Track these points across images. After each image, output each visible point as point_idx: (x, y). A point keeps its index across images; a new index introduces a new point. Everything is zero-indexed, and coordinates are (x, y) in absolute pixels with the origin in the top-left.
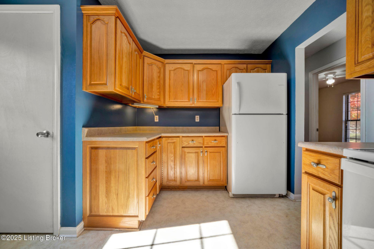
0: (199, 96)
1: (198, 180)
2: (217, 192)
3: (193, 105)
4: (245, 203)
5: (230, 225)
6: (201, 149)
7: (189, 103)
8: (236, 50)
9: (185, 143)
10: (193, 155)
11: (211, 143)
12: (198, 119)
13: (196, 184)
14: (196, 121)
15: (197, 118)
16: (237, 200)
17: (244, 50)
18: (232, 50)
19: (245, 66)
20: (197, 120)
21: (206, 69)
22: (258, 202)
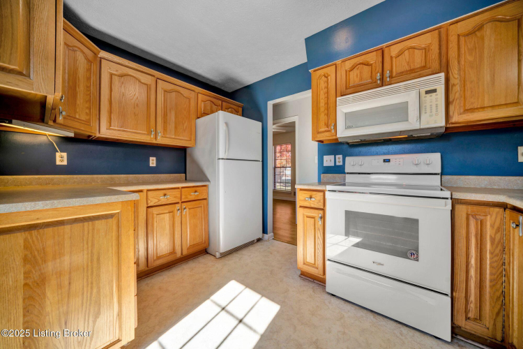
0: (165, 129)
1: (173, 252)
2: (198, 259)
3: (154, 142)
4: (235, 257)
5: (238, 281)
6: (178, 206)
7: (149, 137)
8: (208, 79)
9: (151, 199)
10: (167, 217)
11: (191, 195)
12: (155, 162)
13: (171, 258)
14: (151, 165)
15: (153, 160)
16: (226, 258)
17: (216, 83)
18: (204, 77)
19: (220, 102)
20: (153, 163)
21: (176, 91)
22: (245, 252)
